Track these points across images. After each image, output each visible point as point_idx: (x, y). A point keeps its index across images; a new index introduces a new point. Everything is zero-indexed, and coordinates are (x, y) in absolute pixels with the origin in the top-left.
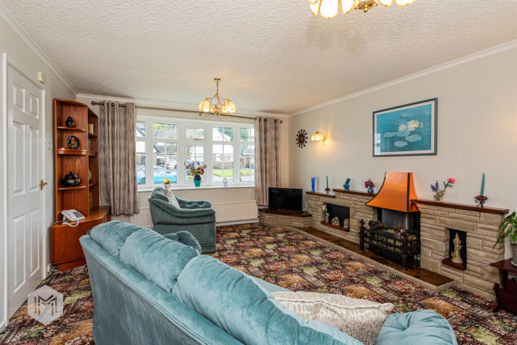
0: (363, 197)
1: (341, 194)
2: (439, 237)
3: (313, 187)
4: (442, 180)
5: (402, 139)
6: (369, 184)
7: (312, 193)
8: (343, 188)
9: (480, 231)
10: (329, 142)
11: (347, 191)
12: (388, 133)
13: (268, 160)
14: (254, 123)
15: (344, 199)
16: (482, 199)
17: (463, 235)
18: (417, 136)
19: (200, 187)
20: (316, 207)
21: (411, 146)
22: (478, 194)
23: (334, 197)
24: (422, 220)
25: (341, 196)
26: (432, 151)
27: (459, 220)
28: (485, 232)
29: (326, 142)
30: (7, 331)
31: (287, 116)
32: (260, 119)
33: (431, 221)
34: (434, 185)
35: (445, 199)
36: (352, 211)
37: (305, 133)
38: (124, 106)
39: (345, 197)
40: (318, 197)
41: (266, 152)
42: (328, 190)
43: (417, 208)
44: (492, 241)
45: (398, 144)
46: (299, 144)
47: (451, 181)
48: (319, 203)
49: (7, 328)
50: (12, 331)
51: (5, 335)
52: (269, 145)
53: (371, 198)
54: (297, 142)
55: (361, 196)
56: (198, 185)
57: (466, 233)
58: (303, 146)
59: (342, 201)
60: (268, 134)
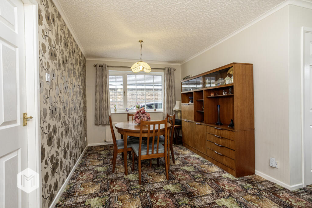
30: (303, 190)
49: (303, 188)
50: (306, 192)
51: (301, 191)
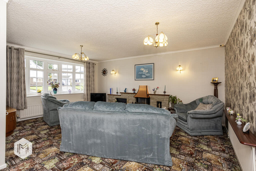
0: (132, 94)
1: (123, 94)
2: (155, 104)
3: (111, 92)
4: (156, 87)
5: (144, 75)
6: (134, 90)
7: (111, 95)
8: (124, 92)
9: (164, 101)
10: (117, 74)
11: (125, 92)
12: (140, 72)
13: (90, 81)
14: (84, 64)
15: (124, 96)
16: (165, 92)
17: (161, 103)
18: (149, 74)
19: (57, 94)
20: (112, 100)
21: (147, 77)
22: (164, 91)
23: (120, 95)
24: (150, 100)
25: (123, 95)
26: (153, 79)
27: (159, 99)
28: (166, 101)
29: (116, 74)
31: (97, 62)
32: (87, 62)
33: (153, 100)
34: (153, 89)
35: (156, 93)
36: (127, 100)
37: (106, 70)
38: (17, 49)
39: (125, 95)
40: (113, 96)
41: (89, 77)
42: (117, 93)
43: (149, 96)
44: (167, 103)
45: (143, 76)
46: (103, 75)
47: (158, 88)
48: (114, 98)
52: (91, 74)
53: (135, 95)
54: (102, 73)
55: (131, 94)
56: (56, 93)
57: (161, 102)
58: (105, 75)
59: (123, 97)
60: (90, 69)
